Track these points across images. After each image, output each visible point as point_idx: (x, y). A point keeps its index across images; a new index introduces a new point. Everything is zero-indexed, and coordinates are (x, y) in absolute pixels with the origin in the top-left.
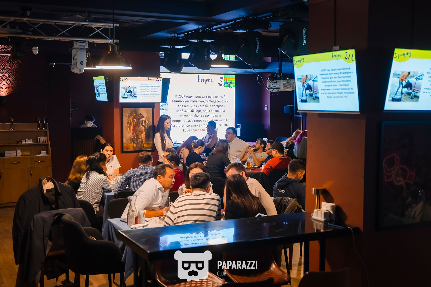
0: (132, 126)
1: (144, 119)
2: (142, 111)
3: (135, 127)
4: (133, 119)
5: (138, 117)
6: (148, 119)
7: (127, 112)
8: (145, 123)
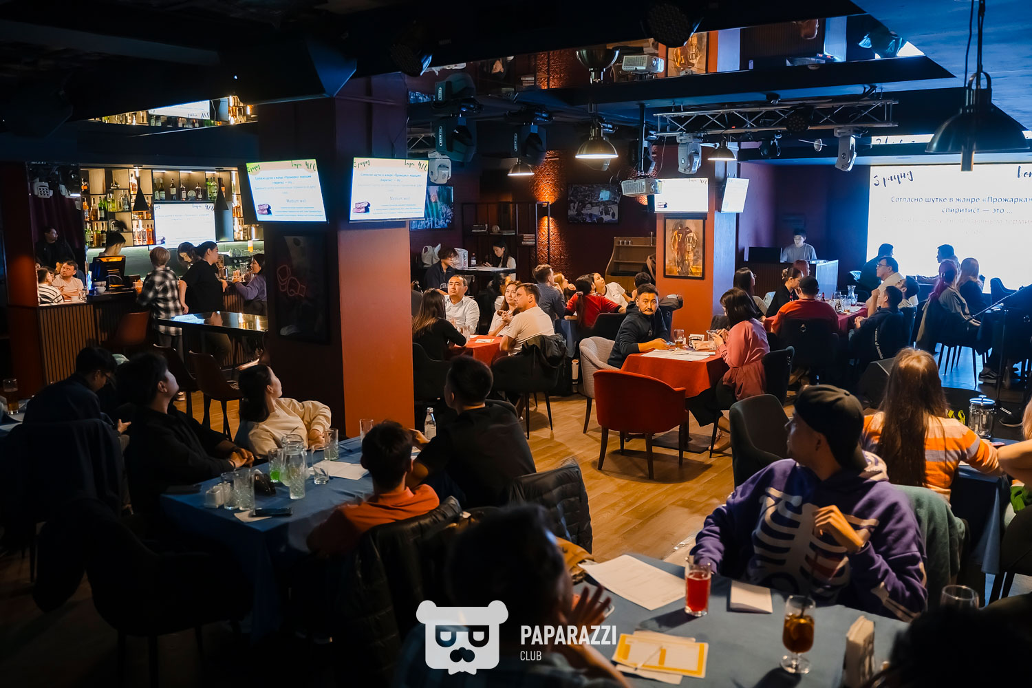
0: (676, 244)
1: (691, 234)
2: (690, 224)
3: (679, 244)
4: (678, 234)
5: (685, 231)
6: (697, 234)
7: (670, 223)
8: (693, 239)
